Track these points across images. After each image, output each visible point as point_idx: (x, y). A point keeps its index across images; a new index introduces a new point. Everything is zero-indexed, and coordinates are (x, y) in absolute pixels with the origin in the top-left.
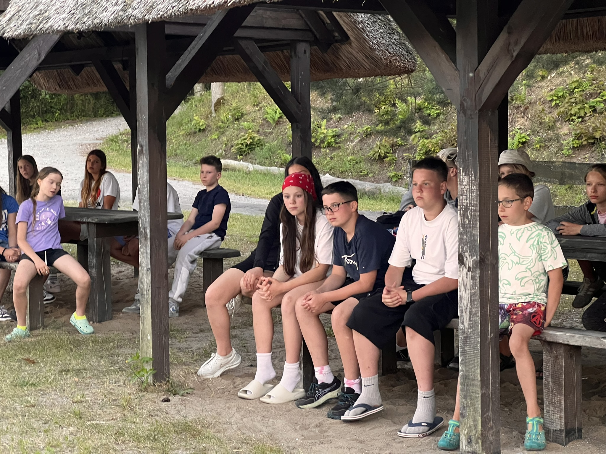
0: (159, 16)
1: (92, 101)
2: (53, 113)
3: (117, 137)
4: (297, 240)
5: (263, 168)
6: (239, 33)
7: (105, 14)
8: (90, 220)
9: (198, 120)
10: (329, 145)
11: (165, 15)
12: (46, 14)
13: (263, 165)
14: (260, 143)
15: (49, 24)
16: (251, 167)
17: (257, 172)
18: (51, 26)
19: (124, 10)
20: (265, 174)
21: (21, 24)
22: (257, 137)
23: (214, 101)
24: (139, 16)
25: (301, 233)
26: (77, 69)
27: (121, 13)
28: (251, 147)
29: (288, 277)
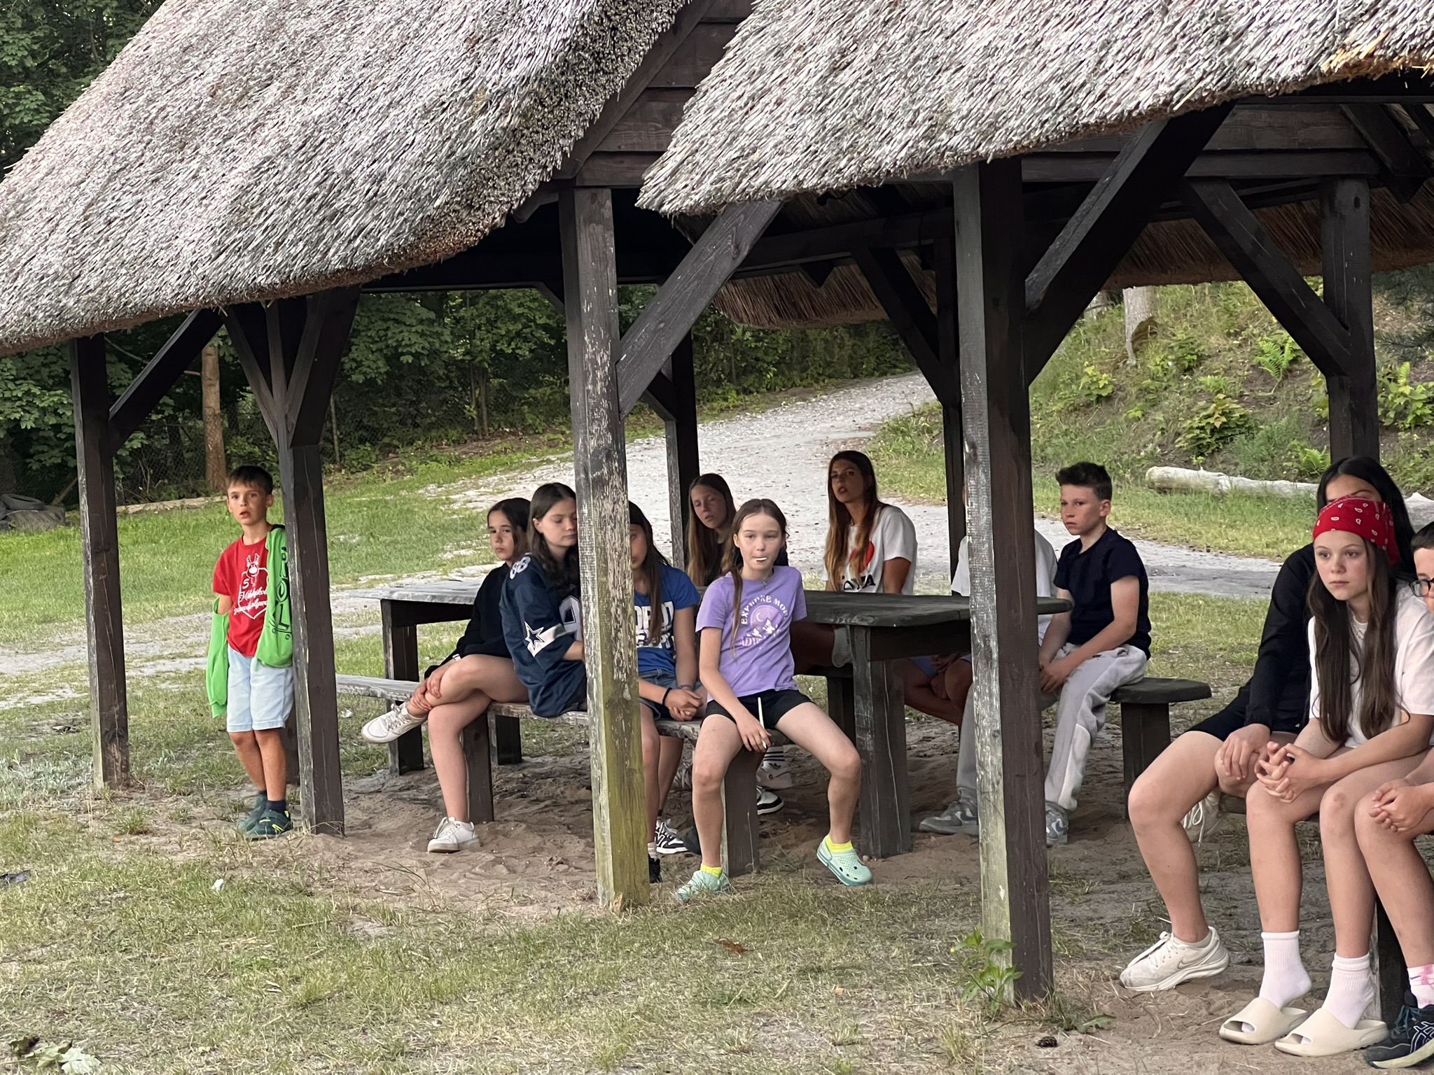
0: (1011, 145)
1: (848, 342)
2: (761, 373)
3: (906, 422)
4: (1352, 658)
5: (1254, 484)
6: (1197, 168)
7: (886, 148)
8: (855, 620)
9: (1095, 375)
10: (1418, 423)
11: (1025, 143)
12: (755, 157)
13: (1255, 476)
14: (1246, 427)
15: (762, 179)
16: (1225, 482)
17: (1239, 494)
18: (766, 183)
19: (929, 137)
20: (1261, 499)
21: (700, 182)
22: (1238, 410)
23: (1131, 329)
24: (965, 148)
25: (1361, 642)
26: (819, 273)
27: (922, 145)
28: (1223, 434)
29: (1332, 746)
